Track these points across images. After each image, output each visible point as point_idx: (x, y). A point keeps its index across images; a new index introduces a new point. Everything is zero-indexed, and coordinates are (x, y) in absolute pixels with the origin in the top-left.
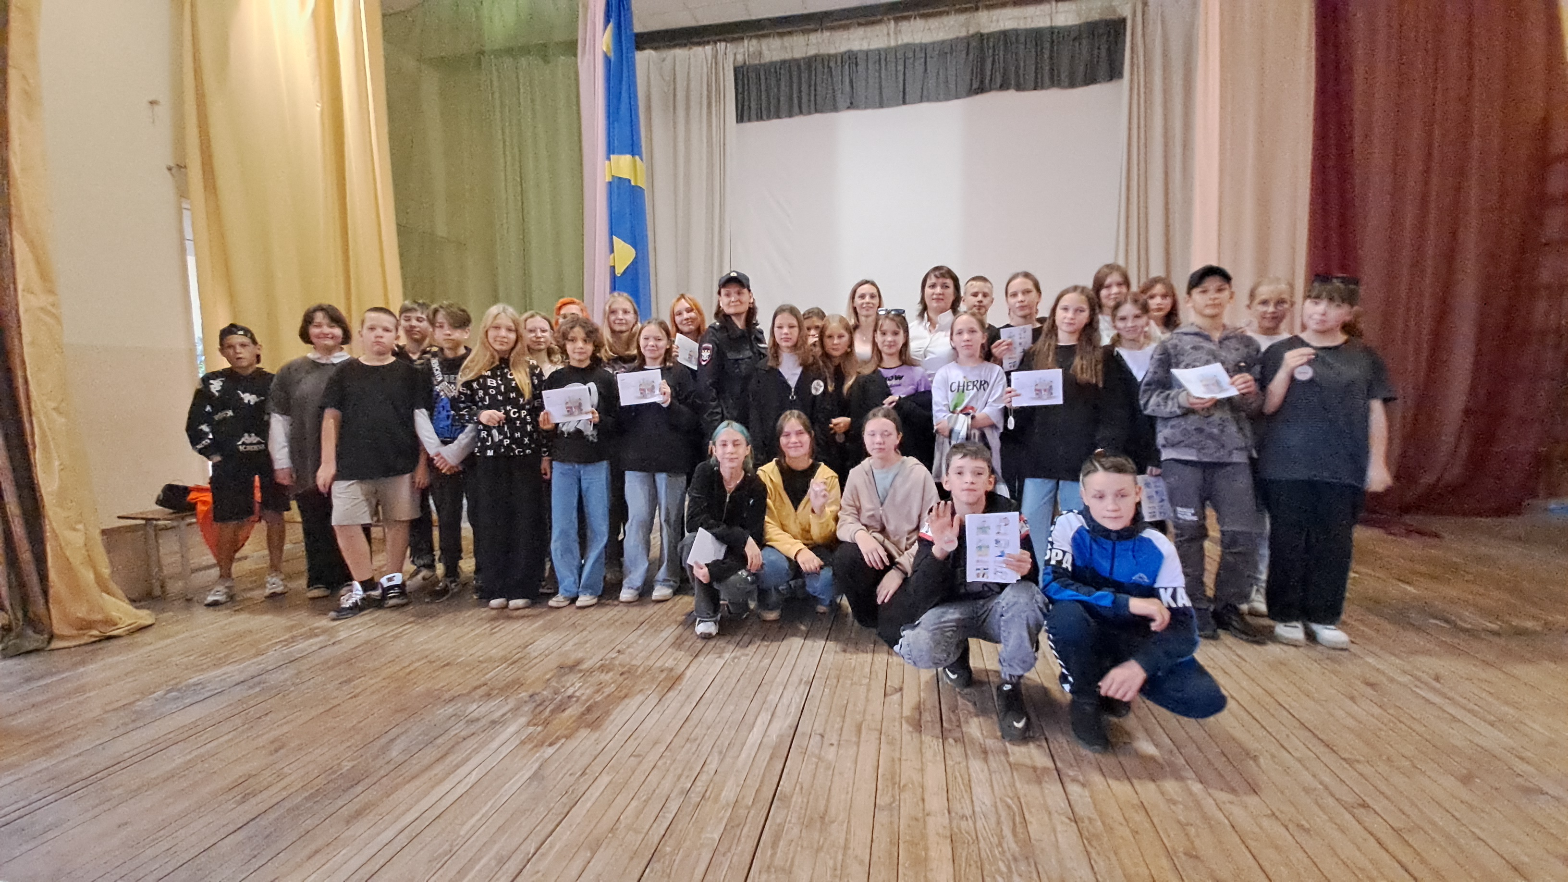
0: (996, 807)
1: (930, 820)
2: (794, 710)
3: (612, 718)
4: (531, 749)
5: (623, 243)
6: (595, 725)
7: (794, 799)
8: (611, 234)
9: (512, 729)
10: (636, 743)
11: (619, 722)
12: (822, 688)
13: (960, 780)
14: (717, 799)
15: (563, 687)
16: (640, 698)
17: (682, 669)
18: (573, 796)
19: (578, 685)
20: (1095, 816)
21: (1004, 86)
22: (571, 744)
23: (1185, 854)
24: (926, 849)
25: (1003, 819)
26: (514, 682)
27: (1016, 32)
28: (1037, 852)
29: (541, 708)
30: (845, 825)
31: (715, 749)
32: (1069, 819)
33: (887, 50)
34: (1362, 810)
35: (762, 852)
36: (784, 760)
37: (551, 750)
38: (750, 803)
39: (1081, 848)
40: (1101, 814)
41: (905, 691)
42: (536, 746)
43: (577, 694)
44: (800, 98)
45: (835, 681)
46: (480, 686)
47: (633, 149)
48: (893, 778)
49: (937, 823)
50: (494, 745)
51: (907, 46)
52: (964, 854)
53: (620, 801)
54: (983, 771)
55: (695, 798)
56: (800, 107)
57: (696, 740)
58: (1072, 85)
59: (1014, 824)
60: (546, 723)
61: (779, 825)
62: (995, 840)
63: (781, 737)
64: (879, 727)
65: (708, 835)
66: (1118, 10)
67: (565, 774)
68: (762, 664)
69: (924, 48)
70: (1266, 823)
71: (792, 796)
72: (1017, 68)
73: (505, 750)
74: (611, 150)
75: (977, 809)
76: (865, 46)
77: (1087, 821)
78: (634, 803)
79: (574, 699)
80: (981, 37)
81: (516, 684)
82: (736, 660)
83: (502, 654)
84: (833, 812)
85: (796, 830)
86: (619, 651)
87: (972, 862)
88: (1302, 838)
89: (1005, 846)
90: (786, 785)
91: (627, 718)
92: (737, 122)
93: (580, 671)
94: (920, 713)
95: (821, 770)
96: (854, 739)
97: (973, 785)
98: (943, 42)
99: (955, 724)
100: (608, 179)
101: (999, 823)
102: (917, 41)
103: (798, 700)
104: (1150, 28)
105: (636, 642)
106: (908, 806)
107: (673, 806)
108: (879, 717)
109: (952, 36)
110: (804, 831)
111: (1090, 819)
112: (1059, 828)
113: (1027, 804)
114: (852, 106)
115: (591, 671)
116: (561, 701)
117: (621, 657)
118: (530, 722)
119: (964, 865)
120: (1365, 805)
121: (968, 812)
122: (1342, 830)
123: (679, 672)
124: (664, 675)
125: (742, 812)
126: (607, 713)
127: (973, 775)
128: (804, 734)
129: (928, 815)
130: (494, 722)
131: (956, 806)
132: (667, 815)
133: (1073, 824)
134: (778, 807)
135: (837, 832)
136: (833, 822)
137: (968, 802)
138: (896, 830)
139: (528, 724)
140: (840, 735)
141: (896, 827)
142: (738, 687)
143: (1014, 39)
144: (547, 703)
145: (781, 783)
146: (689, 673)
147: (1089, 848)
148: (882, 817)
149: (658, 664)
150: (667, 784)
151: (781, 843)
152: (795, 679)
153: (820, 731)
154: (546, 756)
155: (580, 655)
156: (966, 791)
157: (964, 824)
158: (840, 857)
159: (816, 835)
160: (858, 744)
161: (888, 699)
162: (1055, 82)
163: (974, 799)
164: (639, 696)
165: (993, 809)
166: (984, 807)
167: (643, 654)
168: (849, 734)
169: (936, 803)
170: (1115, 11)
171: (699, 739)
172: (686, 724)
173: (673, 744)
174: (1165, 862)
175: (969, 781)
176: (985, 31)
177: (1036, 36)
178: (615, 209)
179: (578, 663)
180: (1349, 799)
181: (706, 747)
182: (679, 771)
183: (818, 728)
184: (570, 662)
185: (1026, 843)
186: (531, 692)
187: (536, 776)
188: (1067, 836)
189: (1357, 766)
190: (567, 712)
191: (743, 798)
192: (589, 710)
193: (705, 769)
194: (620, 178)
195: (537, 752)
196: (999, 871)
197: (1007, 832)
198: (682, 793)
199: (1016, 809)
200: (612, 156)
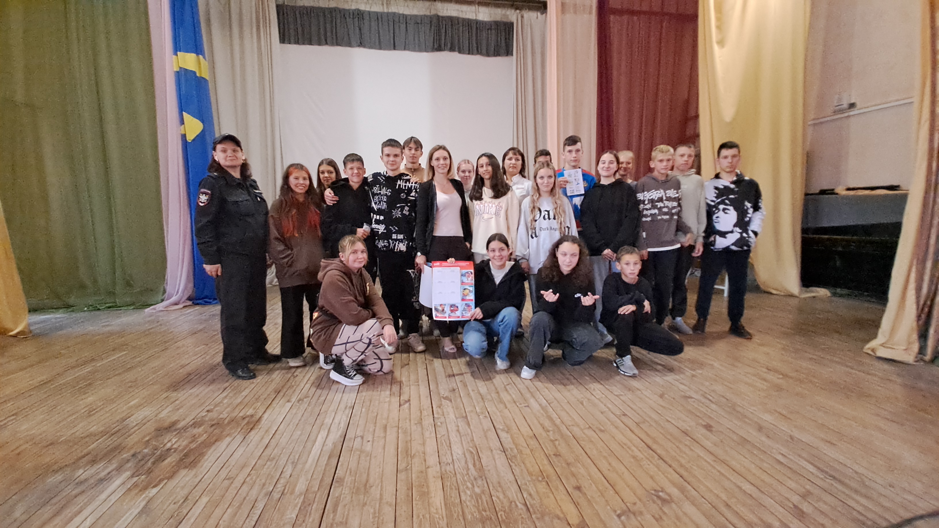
0: (465, 455)
1: (430, 471)
2: (343, 425)
3: (206, 457)
4: (136, 494)
5: (192, 117)
6: (193, 465)
7: (346, 480)
8: (181, 110)
9: (118, 482)
10: (228, 470)
11: (213, 459)
12: (361, 409)
13: (444, 444)
14: (292, 493)
15: (162, 443)
16: (228, 439)
17: (260, 415)
18: (178, 518)
19: (174, 440)
20: (514, 446)
21: (452, 49)
22: (172, 483)
23: (554, 455)
24: (428, 487)
25: (468, 460)
26: (115, 449)
27: (458, 18)
28: (486, 472)
29: (142, 462)
30: (379, 487)
31: (290, 461)
32: (501, 451)
33: (382, 14)
34: (623, 417)
35: (327, 517)
36: (338, 458)
37: (155, 491)
38: (317, 489)
39: (508, 464)
40: (516, 445)
41: (411, 401)
42: (140, 491)
43: (175, 446)
44: (325, 34)
45: (368, 403)
46: (84, 457)
47: (198, 49)
48: (407, 452)
49: (433, 471)
50: (103, 496)
51: (394, 13)
52: (449, 484)
53: (218, 512)
54: (457, 436)
55: (276, 495)
56: (326, 40)
57: (274, 458)
58: (488, 55)
59: (474, 461)
60: (149, 471)
61: (337, 497)
62: (465, 472)
63: (335, 445)
64: (397, 425)
65: (289, 516)
66: (510, 17)
67: (170, 503)
68: (319, 401)
69: (405, 16)
70: (586, 431)
71: (344, 478)
72: (459, 41)
73: (114, 498)
74: (177, 49)
75: (455, 458)
76: (368, 9)
77: (509, 450)
78: (229, 510)
79: (173, 450)
80: (438, 18)
81: (117, 449)
82: (300, 402)
83: (101, 429)
84: (371, 480)
85: (348, 498)
86: (208, 411)
87: (453, 487)
88: (601, 435)
89: (470, 474)
90: (340, 472)
91: (219, 455)
92: (280, 42)
93: (176, 430)
94: (421, 412)
95: (363, 458)
96: (382, 435)
97: (452, 446)
98: (416, 16)
99: (441, 413)
100: (176, 69)
101: (466, 462)
102: (401, 12)
103: (345, 419)
104: (525, 31)
105: (221, 402)
106: (417, 465)
107: (260, 505)
108: (397, 419)
109: (421, 13)
110: (354, 496)
111: (511, 449)
112: (497, 457)
113: (480, 448)
114: (361, 44)
115: (185, 428)
116: (161, 453)
117: (210, 414)
118: (134, 474)
119: (449, 490)
120: (625, 415)
121: (450, 461)
122: (617, 428)
123: (258, 417)
124: (246, 421)
125: (311, 496)
126: (202, 454)
127: (452, 440)
128: (351, 439)
129: (428, 467)
130: (101, 480)
131: (443, 459)
132: (256, 512)
133: (504, 453)
134: (335, 487)
135: (375, 492)
136: (372, 487)
137: (450, 455)
138: (411, 480)
139: (132, 476)
140: (374, 435)
141: (410, 478)
142: (303, 419)
143: (456, 22)
144: (147, 458)
145: (337, 472)
146: (266, 416)
147: (511, 464)
148: (401, 476)
149: (241, 414)
150: (254, 493)
151: (339, 509)
152: (342, 406)
153: (361, 434)
154: (151, 495)
155: (174, 418)
156: (448, 450)
157: (448, 468)
158: (377, 506)
159: (362, 497)
160: (385, 437)
161: (401, 407)
162: (479, 52)
163: (453, 452)
164: (227, 438)
165: (463, 456)
166: (458, 456)
167: (228, 409)
168: (379, 432)
169: (432, 460)
170: (508, 18)
171: (277, 458)
172: (266, 449)
173: (257, 465)
174: (546, 462)
175: (450, 444)
176: (441, 14)
177: (469, 24)
178: (183, 92)
179: (174, 423)
180: (618, 413)
181: (282, 462)
182: (263, 481)
183: (359, 433)
184: (166, 424)
185: (481, 469)
186: (132, 452)
187: (145, 510)
188: (501, 461)
189: (621, 397)
190: (166, 461)
191: (312, 487)
192: (186, 455)
193: (282, 476)
194: (186, 70)
195: (143, 494)
196: (467, 488)
197: (471, 466)
198: (266, 495)
199: (474, 453)
200: (179, 53)
